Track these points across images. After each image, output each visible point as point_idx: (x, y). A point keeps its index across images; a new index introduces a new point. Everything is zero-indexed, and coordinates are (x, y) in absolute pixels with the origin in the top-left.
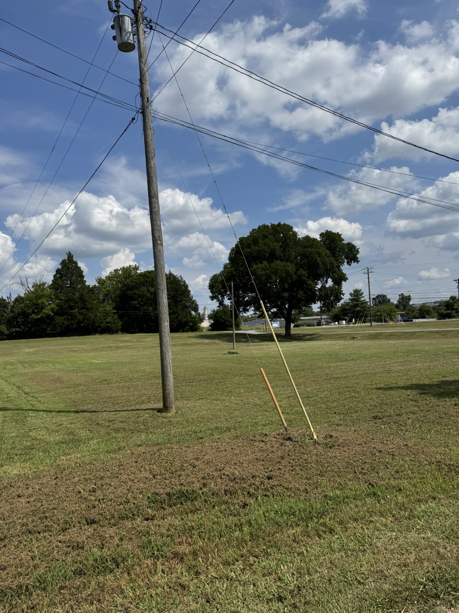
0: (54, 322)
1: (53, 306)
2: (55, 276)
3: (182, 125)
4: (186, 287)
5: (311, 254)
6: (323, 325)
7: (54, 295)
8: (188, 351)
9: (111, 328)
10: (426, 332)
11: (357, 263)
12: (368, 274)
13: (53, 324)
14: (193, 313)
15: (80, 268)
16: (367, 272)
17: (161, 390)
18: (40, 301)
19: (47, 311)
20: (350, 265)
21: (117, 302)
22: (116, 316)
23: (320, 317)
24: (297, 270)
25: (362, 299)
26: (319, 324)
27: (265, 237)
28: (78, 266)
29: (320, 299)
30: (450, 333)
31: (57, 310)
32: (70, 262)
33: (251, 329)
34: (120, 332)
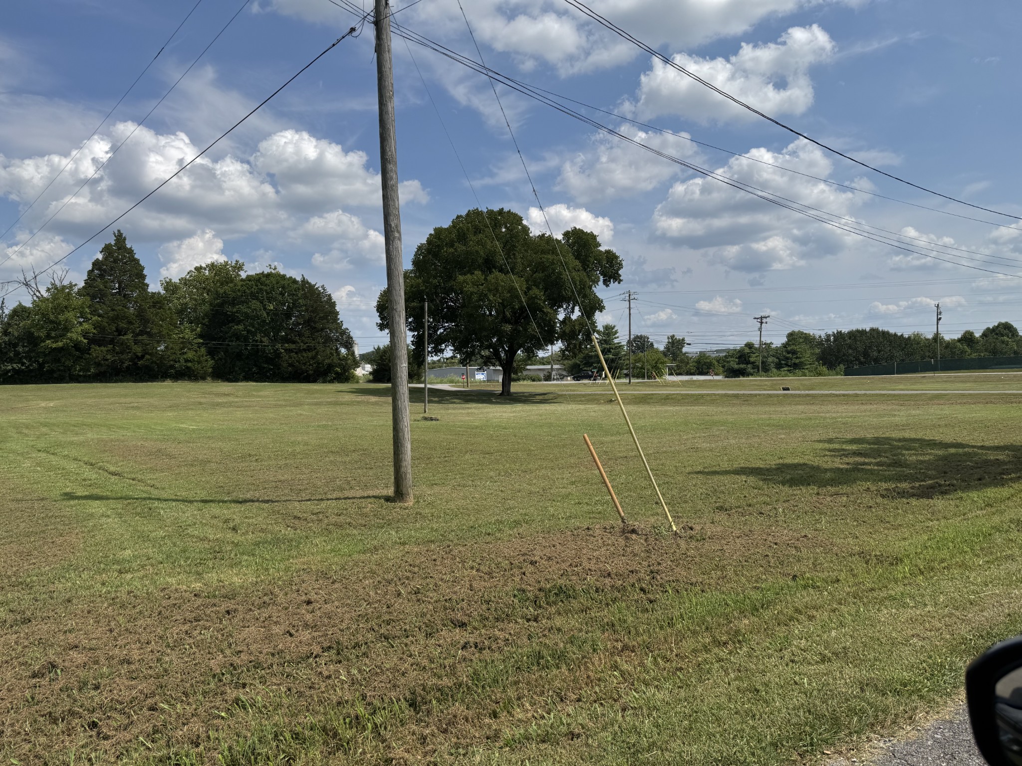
0: (88, 356)
1: (86, 326)
2: (90, 273)
4: (333, 305)
5: (553, 263)
6: (554, 379)
7: (89, 307)
8: (346, 414)
9: (193, 371)
10: (718, 394)
11: (619, 283)
12: (629, 301)
13: (85, 359)
14: (343, 351)
15: (138, 261)
16: (627, 298)
18: (61, 317)
19: (75, 335)
20: (607, 286)
21: (204, 324)
22: (203, 350)
23: (549, 367)
24: (529, 289)
25: (616, 341)
26: (548, 378)
27: (477, 231)
28: (136, 256)
29: (563, 336)
30: (755, 399)
31: (94, 334)
32: (119, 249)
33: (441, 383)
34: (209, 378)
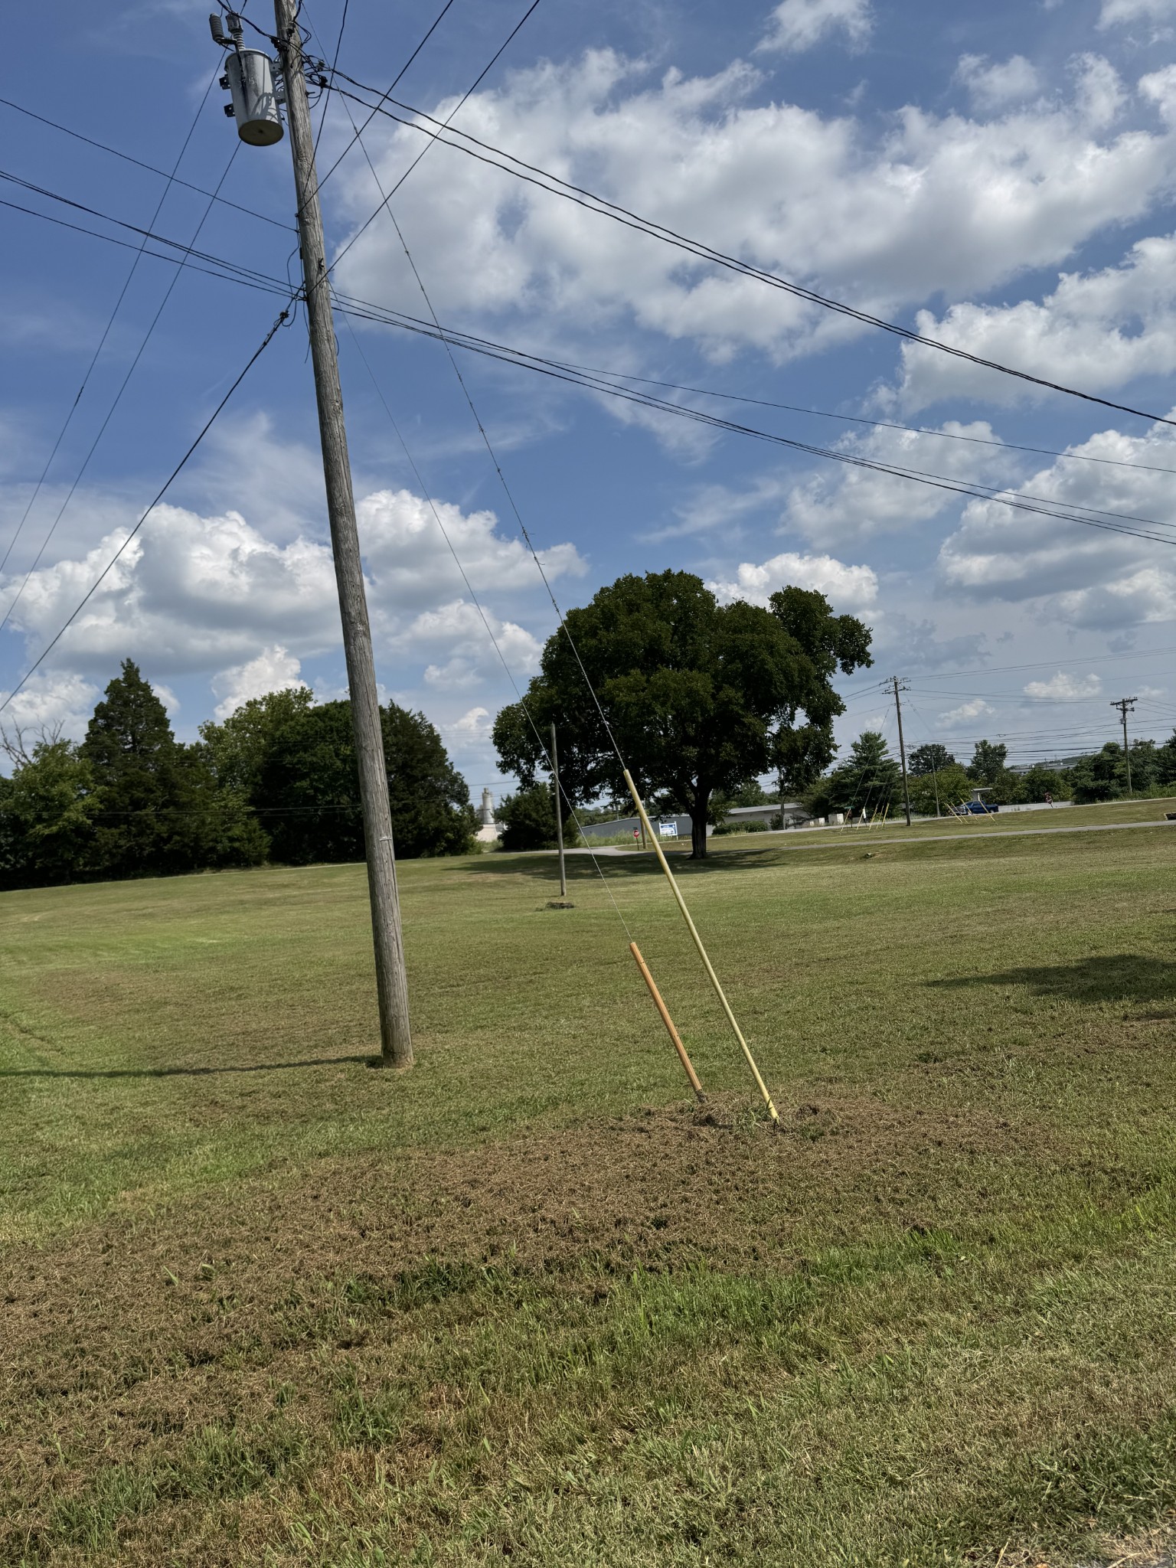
0: (94, 843)
1: (89, 800)
2: (92, 723)
3: (408, 327)
4: (436, 740)
5: (753, 647)
6: (788, 826)
7: (92, 772)
8: (444, 904)
9: (243, 853)
10: (1046, 835)
11: (868, 666)
12: (896, 693)
13: (90, 848)
14: (456, 807)
15: (157, 700)
16: (893, 689)
17: (376, 1010)
18: (55, 791)
19: (74, 814)
20: (850, 672)
21: (256, 784)
22: (255, 822)
23: (778, 807)
24: (718, 688)
25: (883, 758)
26: (778, 825)
27: (632, 607)
28: (154, 694)
29: (777, 761)
30: (1107, 838)
31: (101, 810)
32: (130, 686)
33: (606, 844)
34: (265, 862)
